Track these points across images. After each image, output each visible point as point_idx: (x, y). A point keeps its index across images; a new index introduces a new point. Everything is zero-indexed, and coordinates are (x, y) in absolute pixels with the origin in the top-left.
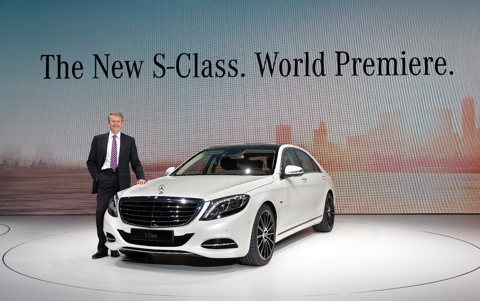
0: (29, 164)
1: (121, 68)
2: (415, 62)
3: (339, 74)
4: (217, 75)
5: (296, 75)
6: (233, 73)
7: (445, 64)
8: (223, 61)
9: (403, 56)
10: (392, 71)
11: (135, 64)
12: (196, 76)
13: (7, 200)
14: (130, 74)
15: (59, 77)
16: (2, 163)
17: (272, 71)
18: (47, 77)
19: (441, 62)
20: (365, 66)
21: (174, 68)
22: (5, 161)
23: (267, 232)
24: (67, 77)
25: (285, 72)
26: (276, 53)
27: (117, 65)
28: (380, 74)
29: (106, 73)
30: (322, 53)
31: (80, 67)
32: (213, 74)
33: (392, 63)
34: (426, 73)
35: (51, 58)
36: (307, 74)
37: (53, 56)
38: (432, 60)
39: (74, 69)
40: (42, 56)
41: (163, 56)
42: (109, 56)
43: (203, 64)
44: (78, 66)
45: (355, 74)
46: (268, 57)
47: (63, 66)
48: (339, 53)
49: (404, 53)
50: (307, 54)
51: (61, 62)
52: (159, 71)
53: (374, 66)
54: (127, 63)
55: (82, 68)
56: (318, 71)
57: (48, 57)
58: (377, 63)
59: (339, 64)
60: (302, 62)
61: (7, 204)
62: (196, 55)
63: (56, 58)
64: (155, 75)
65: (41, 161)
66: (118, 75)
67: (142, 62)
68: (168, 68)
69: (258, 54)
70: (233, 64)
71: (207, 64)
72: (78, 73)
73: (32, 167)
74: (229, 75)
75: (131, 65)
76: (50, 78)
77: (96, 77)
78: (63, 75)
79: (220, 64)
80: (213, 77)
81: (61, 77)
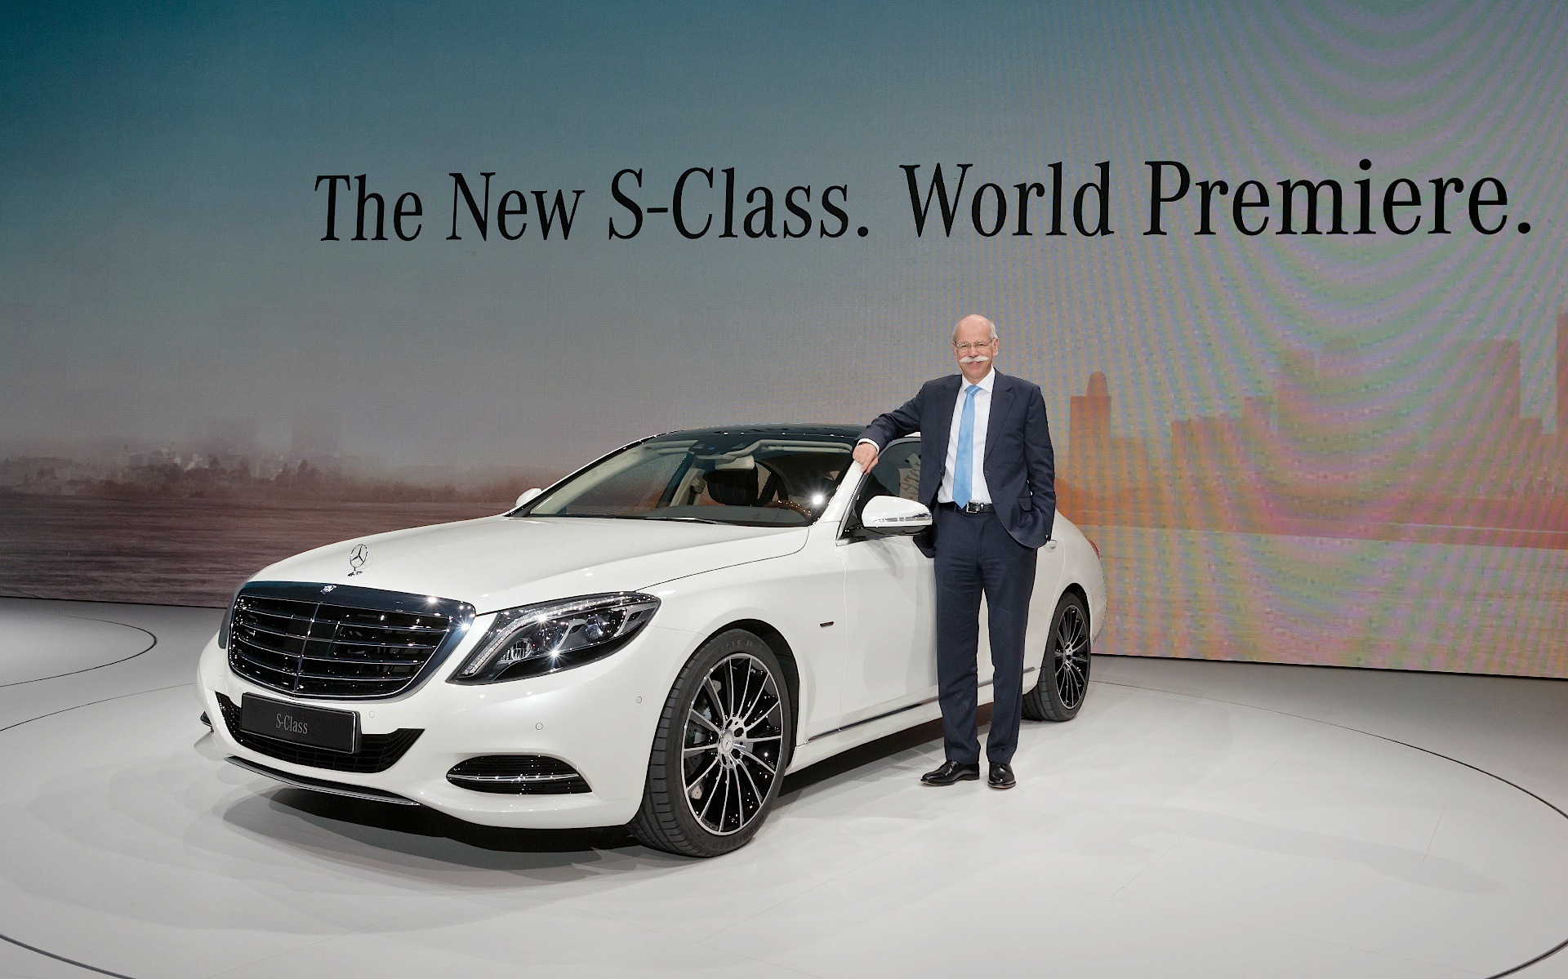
0: (274, 473)
1: (523, 210)
2: (1403, 193)
3: (1155, 229)
4: (787, 232)
5: (1022, 230)
6: (834, 224)
7: (1502, 199)
8: (808, 191)
10: (1324, 221)
11: (559, 201)
12: (728, 232)
13: (214, 565)
14: (546, 228)
15: (360, 236)
16: (207, 467)
17: (948, 219)
18: (330, 236)
19: (1488, 192)
20: (1238, 204)
21: (665, 210)
22: (214, 462)
24: (380, 236)
25: (989, 223)
26: (965, 167)
27: (513, 204)
28: (1287, 229)
29: (482, 225)
30: (1105, 167)
31: (414, 210)
32: (777, 228)
33: (1325, 196)
34: (1439, 228)
35: (340, 183)
36: (1056, 230)
37: (347, 178)
38: (1459, 186)
39: (398, 213)
40: (320, 178)
41: (639, 176)
42: (491, 178)
43: (750, 199)
44: (409, 205)
45: (1205, 229)
46: (938, 178)
47: (371, 206)
48: (1156, 167)
49: (1365, 164)
50: (1057, 168)
51: (367, 194)
53: (1266, 205)
54: (539, 195)
55: (419, 212)
56: (1091, 220)
57: (333, 180)
58: (1276, 195)
59: (1156, 200)
60: (1041, 191)
61: (214, 577)
62: (730, 173)
63: (355, 184)
64: (612, 231)
65: (304, 465)
66: (512, 230)
67: (579, 193)
68: (650, 210)
69: (910, 171)
70: (835, 198)
71: (760, 199)
72: (409, 225)
73: (282, 479)
74: (823, 231)
75: (549, 202)
76: (338, 239)
77: (454, 237)
78: (370, 229)
79: (799, 199)
80: (776, 236)
81: (364, 236)
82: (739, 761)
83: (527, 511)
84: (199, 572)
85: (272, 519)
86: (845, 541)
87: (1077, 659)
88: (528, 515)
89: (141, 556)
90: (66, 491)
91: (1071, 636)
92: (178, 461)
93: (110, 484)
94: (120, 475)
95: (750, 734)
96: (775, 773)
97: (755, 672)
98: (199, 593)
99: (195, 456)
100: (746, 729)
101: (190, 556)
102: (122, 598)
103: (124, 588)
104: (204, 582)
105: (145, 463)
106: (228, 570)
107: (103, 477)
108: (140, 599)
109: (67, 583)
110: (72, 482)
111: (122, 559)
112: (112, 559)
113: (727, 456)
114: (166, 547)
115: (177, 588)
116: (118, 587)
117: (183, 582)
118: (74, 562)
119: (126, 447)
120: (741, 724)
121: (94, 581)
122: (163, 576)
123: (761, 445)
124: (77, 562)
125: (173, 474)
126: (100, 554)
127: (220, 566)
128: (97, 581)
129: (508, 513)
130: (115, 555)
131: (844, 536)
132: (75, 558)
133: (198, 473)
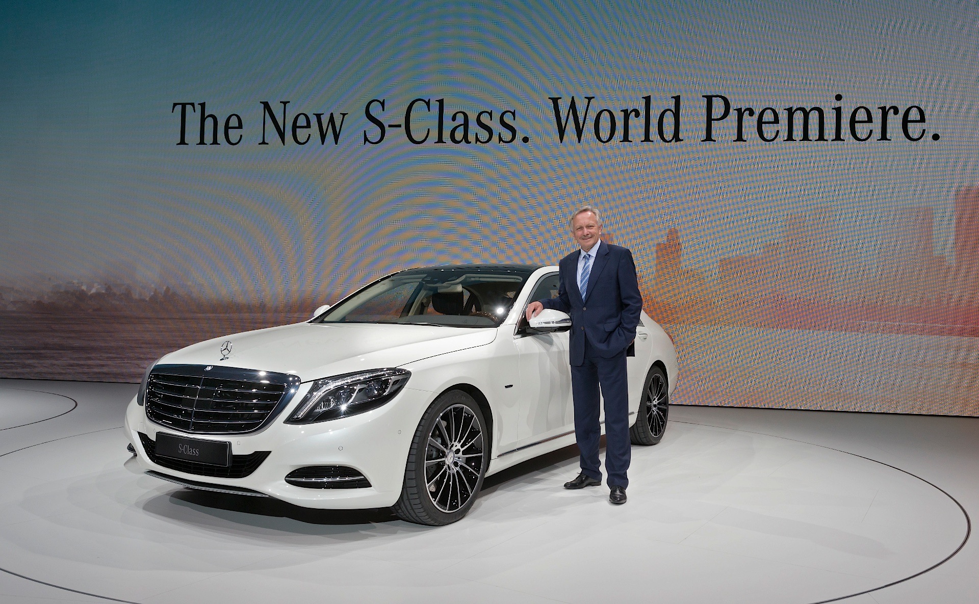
1: (308, 126)
2: (861, 115)
3: (709, 138)
4: (477, 140)
5: (626, 139)
6: (507, 135)
7: (923, 120)
8: (490, 114)
9: (838, 104)
10: (814, 132)
11: (332, 120)
12: (440, 140)
14: (323, 137)
15: (202, 142)
17: (579, 132)
18: (183, 142)
19: (914, 115)
20: (760, 122)
21: (399, 126)
23: (461, 452)
24: (215, 142)
25: (604, 135)
26: (590, 99)
27: (302, 121)
28: (790, 138)
29: (282, 135)
30: (677, 99)
31: (237, 125)
32: (471, 137)
33: (814, 117)
34: (884, 137)
35: (189, 108)
36: (647, 139)
37: (193, 104)
38: (896, 111)
39: (227, 127)
40: (175, 105)
41: (383, 104)
42: (287, 105)
43: (454, 119)
44: (234, 122)
45: (740, 138)
46: (573, 106)
47: (209, 123)
48: (709, 99)
49: (839, 98)
50: (648, 99)
51: (206, 115)
52: (374, 133)
53: (778, 123)
54: (318, 116)
55: (240, 126)
56: (669, 132)
57: (184, 106)
58: (783, 117)
59: (709, 120)
60: (637, 114)
62: (441, 102)
63: (198, 108)
64: (366, 139)
65: (168, 290)
66: (301, 139)
67: (344, 115)
68: (390, 126)
69: (555, 101)
70: (508, 119)
71: (460, 119)
72: (234, 135)
73: (153, 299)
74: (500, 139)
75: (325, 120)
76: (188, 144)
77: (264, 143)
78: (209, 138)
79: (485, 119)
80: (470, 142)
81: (205, 142)
82: (458, 468)
83: (321, 319)
84: (99, 360)
85: (147, 325)
86: (519, 336)
87: (661, 407)
88: (322, 322)
89: (61, 350)
90: (11, 308)
91: (656, 392)
92: (84, 288)
93: (39, 303)
94: (46, 297)
95: (464, 453)
96: (479, 476)
97: (467, 415)
98: (99, 373)
99: (96, 285)
100: (462, 450)
101: (93, 349)
102: (49, 377)
103: (50, 370)
104: (103, 366)
105: (62, 290)
106: (118, 358)
107: (35, 298)
108: (61, 377)
109: (12, 368)
110: (14, 303)
111: (48, 351)
112: (42, 351)
113: (445, 284)
114: (77, 343)
115: (86, 370)
116: (45, 370)
117: (89, 366)
118: (17, 354)
119: (50, 279)
120: (459, 447)
121: (29, 366)
122: (76, 362)
123: (466, 278)
124: (18, 354)
125: (81, 296)
126: (34, 348)
127: (114, 355)
128: (31, 366)
129: (310, 320)
130: (44, 349)
131: (518, 333)
132: (17, 352)
133: (98, 295)
